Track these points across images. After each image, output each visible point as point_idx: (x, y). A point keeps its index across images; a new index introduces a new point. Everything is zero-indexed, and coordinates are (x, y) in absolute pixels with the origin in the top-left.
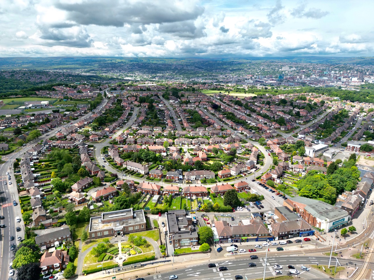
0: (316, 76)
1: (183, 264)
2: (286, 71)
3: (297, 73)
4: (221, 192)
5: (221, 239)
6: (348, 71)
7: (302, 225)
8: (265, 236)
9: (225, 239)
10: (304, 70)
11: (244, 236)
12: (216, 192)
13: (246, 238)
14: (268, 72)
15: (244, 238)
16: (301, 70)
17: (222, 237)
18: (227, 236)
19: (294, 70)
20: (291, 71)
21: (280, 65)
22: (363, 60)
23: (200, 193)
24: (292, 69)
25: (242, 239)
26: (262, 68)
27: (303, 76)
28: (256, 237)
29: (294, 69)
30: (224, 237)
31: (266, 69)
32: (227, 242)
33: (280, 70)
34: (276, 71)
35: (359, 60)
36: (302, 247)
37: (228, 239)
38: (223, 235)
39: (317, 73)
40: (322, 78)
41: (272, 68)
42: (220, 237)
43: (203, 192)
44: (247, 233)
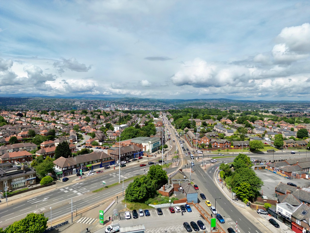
0: (101, 107)
1: (21, 199)
2: (78, 105)
3: (87, 106)
4: (49, 154)
5: (64, 170)
6: (121, 105)
7: (134, 148)
8: (108, 160)
9: (69, 169)
10: (92, 104)
11: (89, 163)
12: (43, 154)
13: (90, 165)
14: (63, 106)
15: (88, 166)
16: (90, 105)
17: (66, 169)
18: (71, 166)
19: (85, 105)
20: (82, 105)
21: (73, 101)
22: (128, 99)
23: (23, 158)
24: (82, 104)
25: (87, 167)
26: (57, 103)
27: (92, 108)
28: (100, 163)
29: (84, 103)
30: (67, 167)
31: (61, 104)
32: (72, 174)
33: (73, 104)
34: (70, 105)
35: (126, 99)
36: (139, 162)
37: (72, 169)
38: (67, 166)
39: (101, 106)
40: (106, 109)
41: (66, 103)
42: (64, 169)
43: (28, 156)
44: (91, 160)
